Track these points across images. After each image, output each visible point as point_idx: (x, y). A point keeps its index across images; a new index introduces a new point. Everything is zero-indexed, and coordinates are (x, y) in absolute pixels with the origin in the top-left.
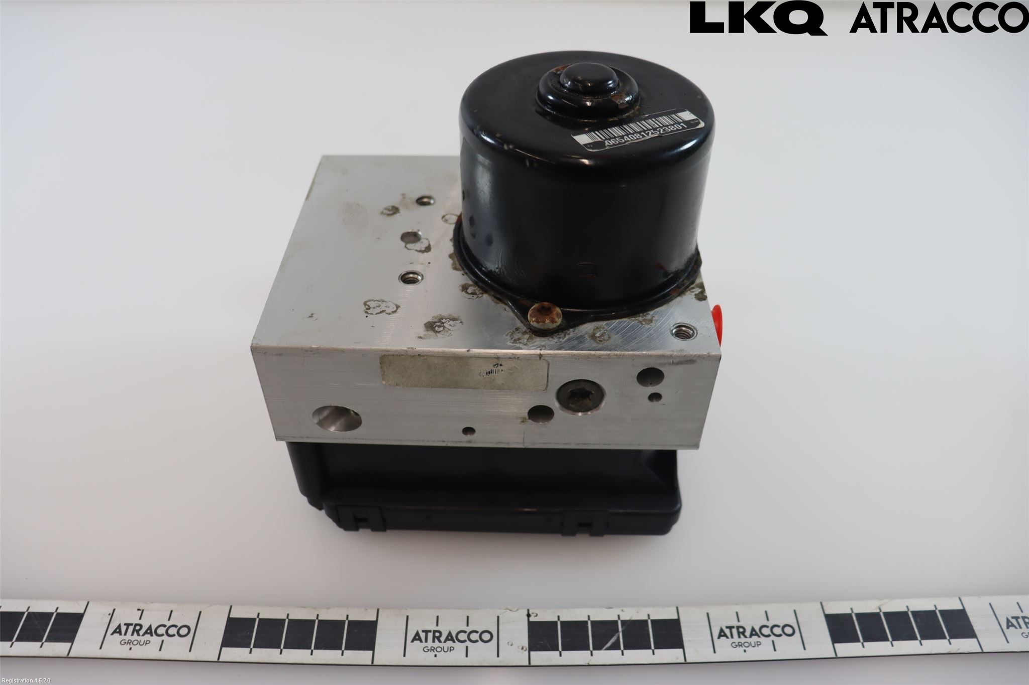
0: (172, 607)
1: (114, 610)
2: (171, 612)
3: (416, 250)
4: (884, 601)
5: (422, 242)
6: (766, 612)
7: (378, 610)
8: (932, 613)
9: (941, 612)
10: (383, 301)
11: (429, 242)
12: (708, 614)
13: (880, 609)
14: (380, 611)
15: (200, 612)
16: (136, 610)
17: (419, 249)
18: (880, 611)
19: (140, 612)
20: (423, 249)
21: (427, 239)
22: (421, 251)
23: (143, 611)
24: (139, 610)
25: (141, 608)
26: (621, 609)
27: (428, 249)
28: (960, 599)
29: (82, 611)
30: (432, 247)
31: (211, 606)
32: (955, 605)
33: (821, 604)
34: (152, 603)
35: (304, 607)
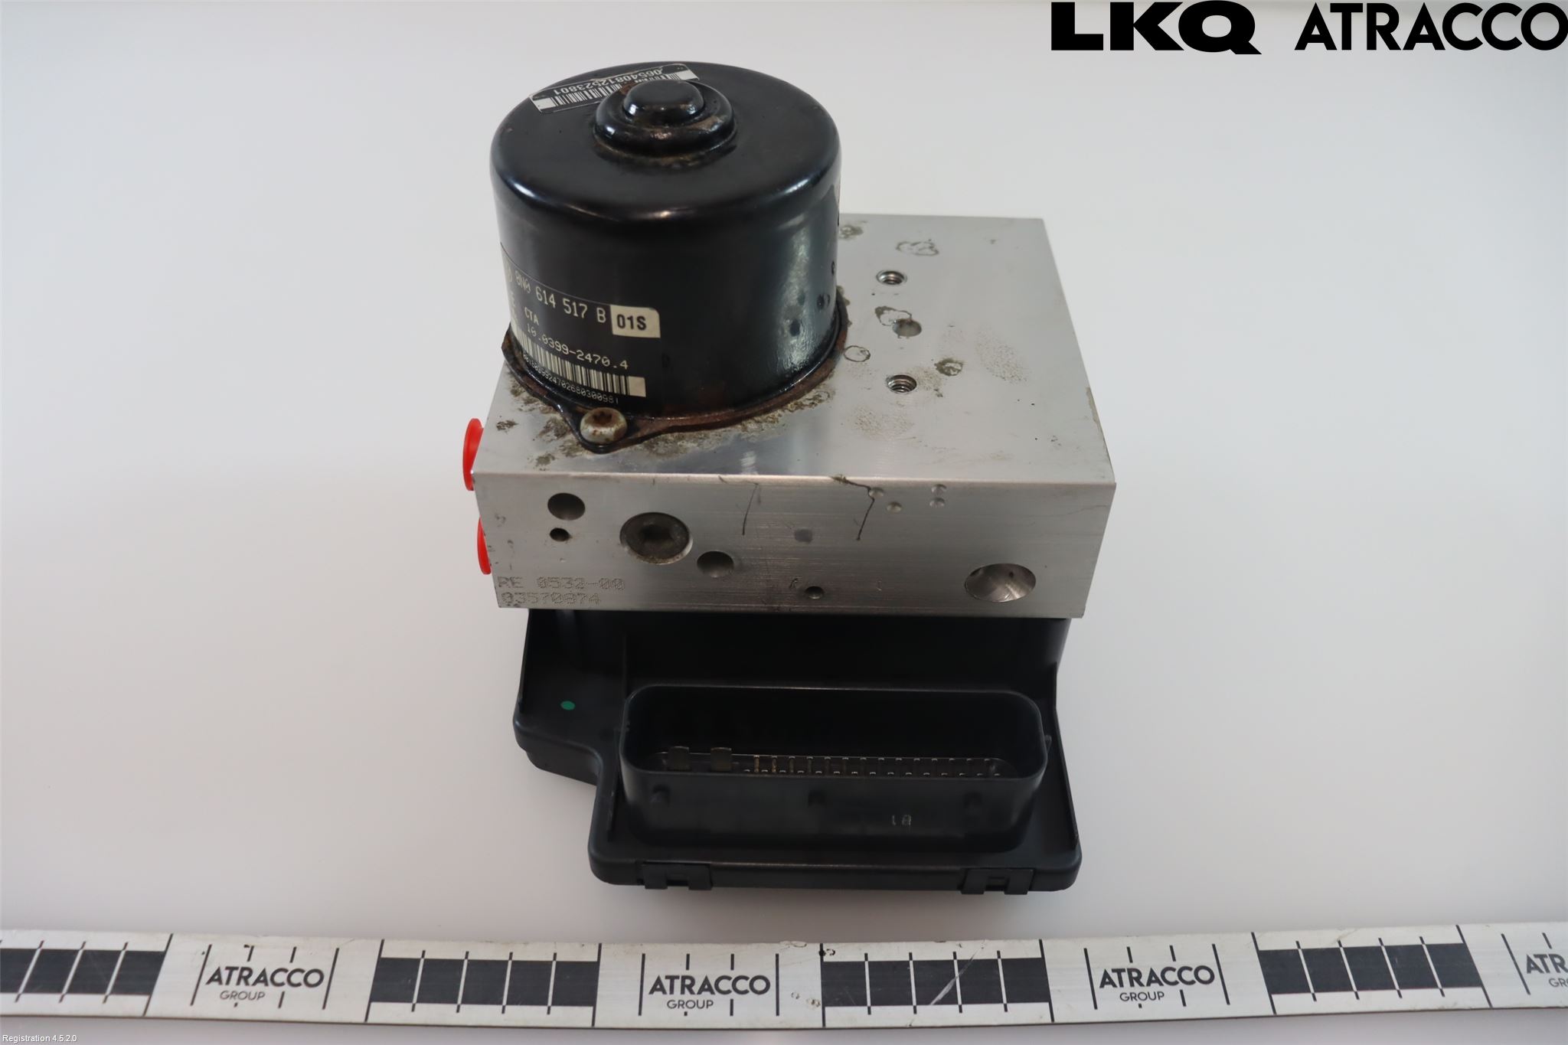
0: (295, 942)
1: (210, 947)
2: (295, 949)
3: (894, 310)
4: (1346, 931)
5: (890, 321)
6: (1171, 947)
7: (600, 946)
8: (1418, 949)
9: (1429, 947)
10: (917, 254)
11: (880, 321)
12: (1086, 950)
13: (1339, 943)
14: (603, 947)
15: (338, 950)
16: (243, 946)
17: (892, 311)
18: (1340, 945)
19: (248, 950)
20: (885, 311)
21: (884, 325)
22: (889, 309)
23: (252, 948)
24: (246, 946)
25: (250, 944)
26: (958, 943)
27: (880, 312)
28: (1458, 927)
29: (162, 949)
30: (875, 315)
31: (353, 940)
32: (1451, 938)
33: (1253, 934)
34: (266, 936)
35: (491, 942)
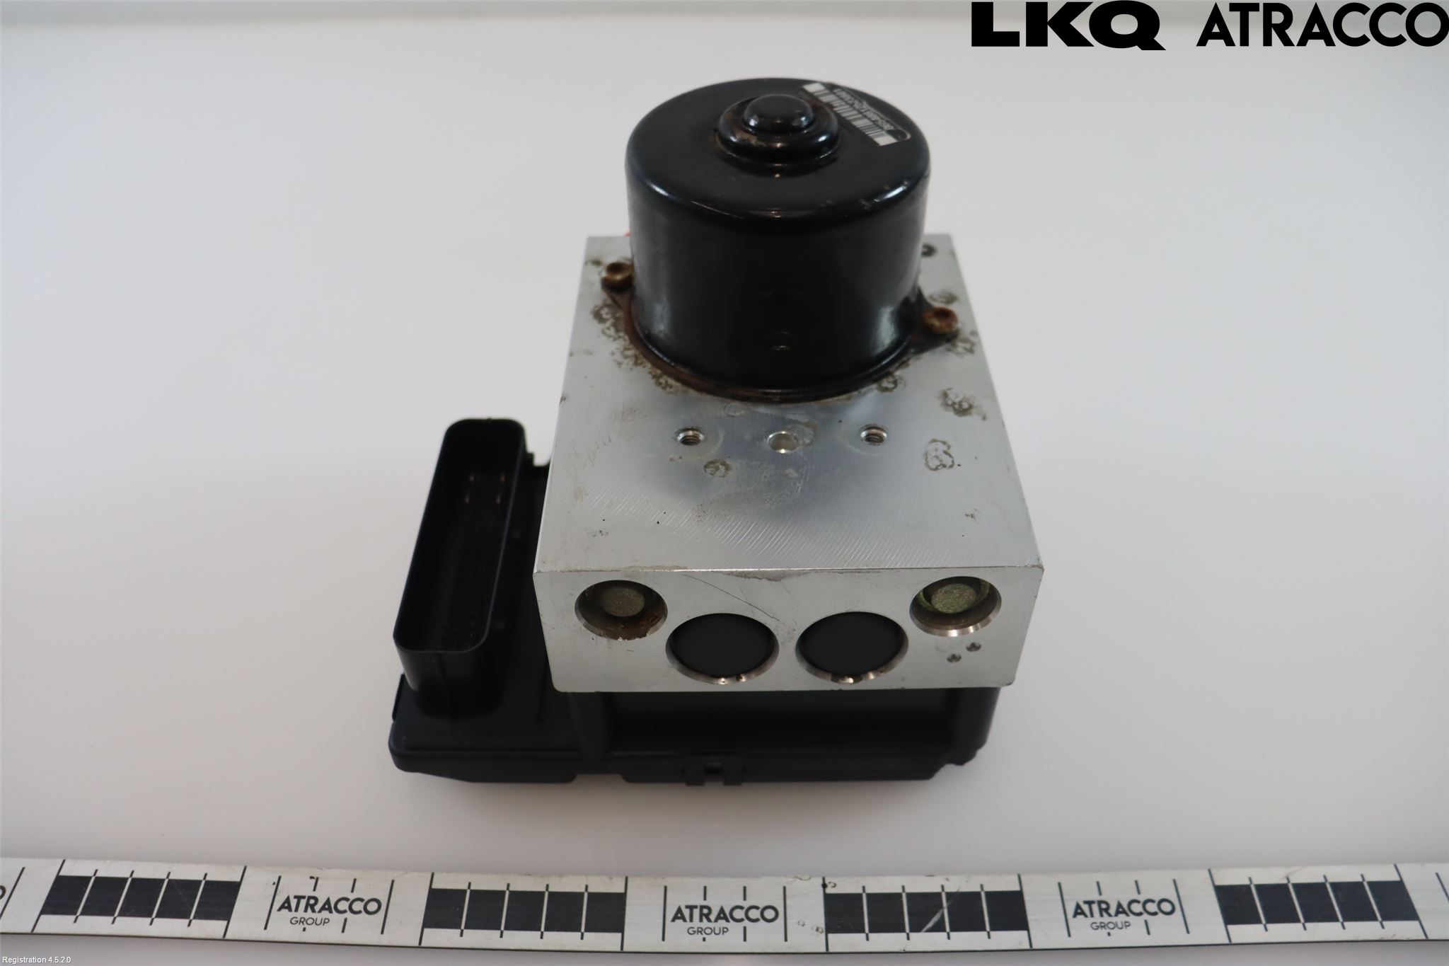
0: (355, 874)
1: (280, 878)
2: (355, 880)
4: (1294, 869)
6: (1137, 882)
7: (627, 879)
8: (1359, 885)
9: (1370, 883)
12: (1059, 885)
13: (1288, 879)
14: (629, 879)
15: (393, 881)
16: (309, 877)
18: (1289, 881)
19: (314, 881)
23: (317, 879)
24: (312, 878)
25: (315, 876)
26: (945, 877)
28: (1395, 866)
29: (238, 879)
31: (406, 873)
32: (1389, 875)
33: (1210, 871)
34: (329, 868)
35: (529, 875)
